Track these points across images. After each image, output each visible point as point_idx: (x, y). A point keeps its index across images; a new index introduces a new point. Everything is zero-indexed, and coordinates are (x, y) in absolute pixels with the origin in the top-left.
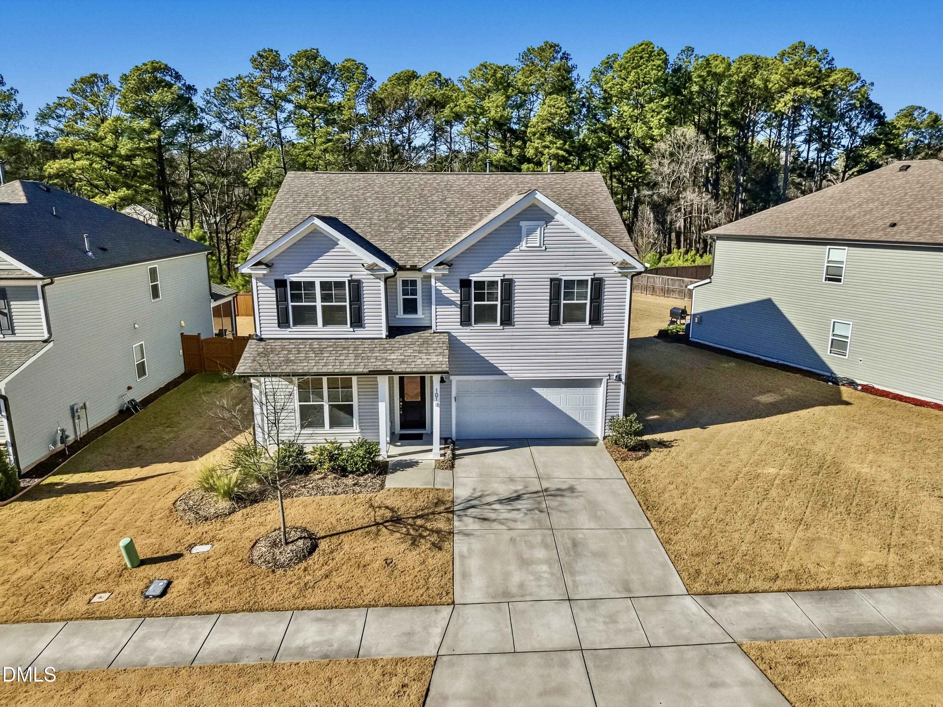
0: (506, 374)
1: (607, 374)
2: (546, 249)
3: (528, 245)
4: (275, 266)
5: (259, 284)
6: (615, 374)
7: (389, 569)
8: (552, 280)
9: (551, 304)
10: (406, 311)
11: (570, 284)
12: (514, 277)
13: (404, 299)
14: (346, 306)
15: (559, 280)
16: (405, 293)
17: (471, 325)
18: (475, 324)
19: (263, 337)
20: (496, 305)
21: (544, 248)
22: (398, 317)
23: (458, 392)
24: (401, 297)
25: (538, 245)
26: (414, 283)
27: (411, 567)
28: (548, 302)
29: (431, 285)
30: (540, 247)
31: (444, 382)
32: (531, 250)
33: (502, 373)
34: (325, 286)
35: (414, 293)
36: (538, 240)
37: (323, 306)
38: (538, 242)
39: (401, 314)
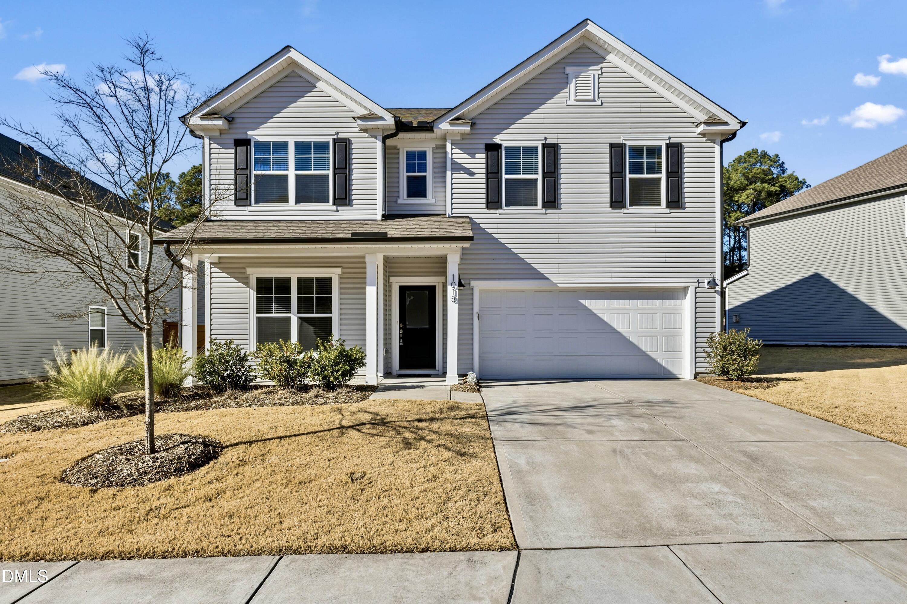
0: (548, 279)
1: (695, 280)
2: (602, 103)
3: (578, 98)
4: (238, 121)
5: (214, 145)
6: (707, 280)
7: (353, 488)
8: (612, 145)
9: (611, 178)
10: (410, 194)
11: (637, 151)
12: (560, 141)
13: (408, 177)
14: (327, 176)
15: (622, 146)
16: (410, 168)
17: (501, 208)
18: (506, 206)
19: (212, 218)
20: (536, 180)
21: (599, 103)
22: (399, 201)
23: (481, 308)
24: (404, 175)
25: (591, 98)
26: (422, 155)
27: (407, 484)
28: (608, 176)
29: (445, 153)
30: (594, 100)
31: (463, 286)
32: (583, 103)
33: (541, 277)
34: (302, 147)
35: (423, 168)
36: (592, 91)
37: (297, 176)
38: (592, 94)
39: (403, 198)
